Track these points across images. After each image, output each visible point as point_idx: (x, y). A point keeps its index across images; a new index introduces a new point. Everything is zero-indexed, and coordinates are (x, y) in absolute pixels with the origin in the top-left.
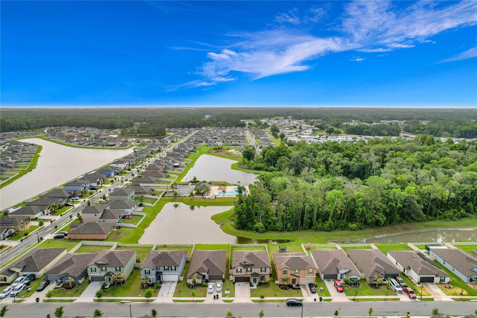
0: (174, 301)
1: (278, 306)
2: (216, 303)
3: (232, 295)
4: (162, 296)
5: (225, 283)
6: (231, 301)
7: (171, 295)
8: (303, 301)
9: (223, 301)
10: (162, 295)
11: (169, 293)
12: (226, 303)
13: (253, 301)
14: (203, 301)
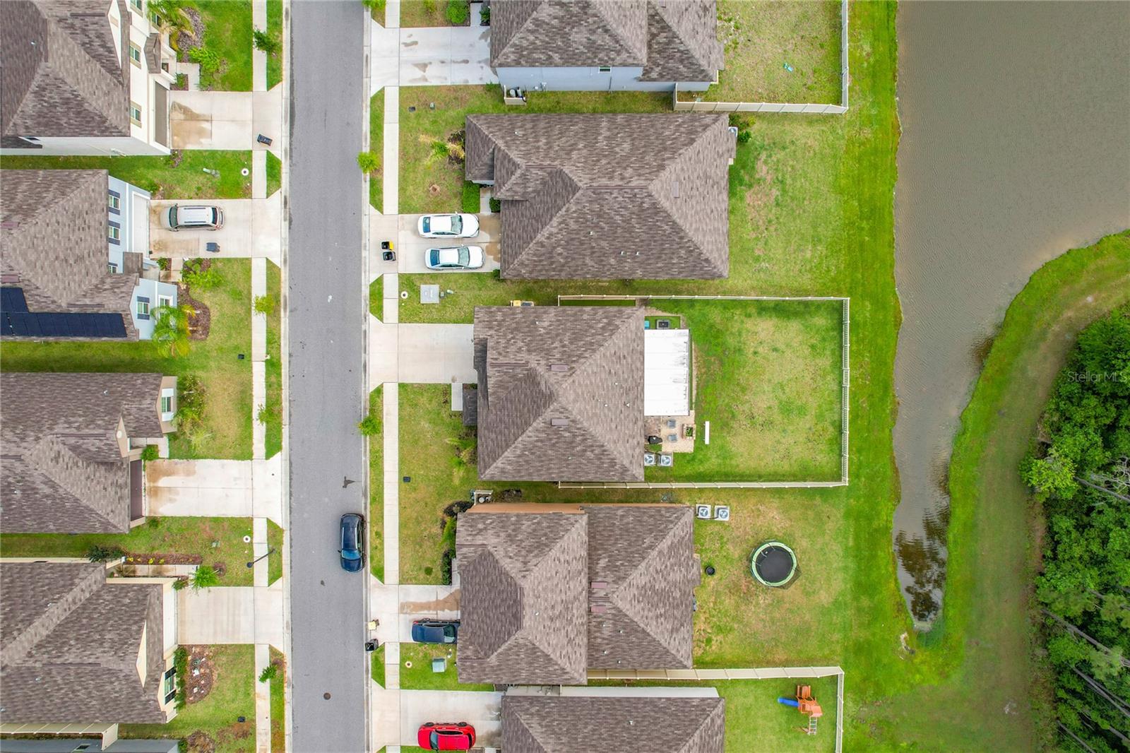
0: (379, 99)
1: (347, 483)
2: (364, 254)
3: (412, 312)
4: (407, 45)
5: (490, 283)
6: (378, 311)
7: (411, 77)
8: (373, 580)
9: (379, 281)
10: (415, 43)
11: (424, 66)
12: (366, 291)
13: (379, 391)
14: (377, 203)
